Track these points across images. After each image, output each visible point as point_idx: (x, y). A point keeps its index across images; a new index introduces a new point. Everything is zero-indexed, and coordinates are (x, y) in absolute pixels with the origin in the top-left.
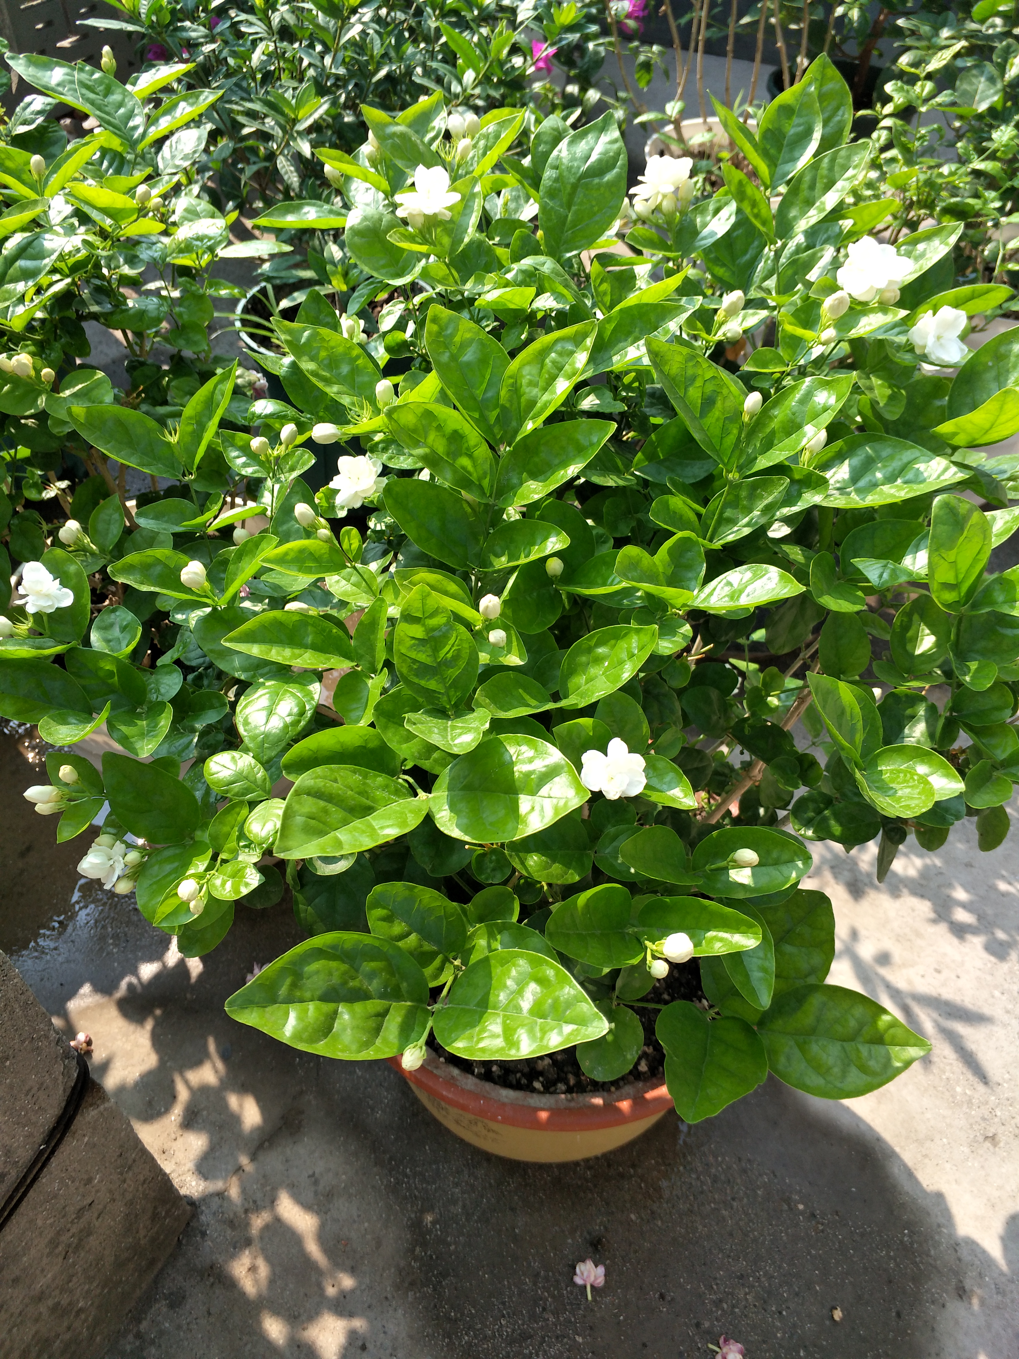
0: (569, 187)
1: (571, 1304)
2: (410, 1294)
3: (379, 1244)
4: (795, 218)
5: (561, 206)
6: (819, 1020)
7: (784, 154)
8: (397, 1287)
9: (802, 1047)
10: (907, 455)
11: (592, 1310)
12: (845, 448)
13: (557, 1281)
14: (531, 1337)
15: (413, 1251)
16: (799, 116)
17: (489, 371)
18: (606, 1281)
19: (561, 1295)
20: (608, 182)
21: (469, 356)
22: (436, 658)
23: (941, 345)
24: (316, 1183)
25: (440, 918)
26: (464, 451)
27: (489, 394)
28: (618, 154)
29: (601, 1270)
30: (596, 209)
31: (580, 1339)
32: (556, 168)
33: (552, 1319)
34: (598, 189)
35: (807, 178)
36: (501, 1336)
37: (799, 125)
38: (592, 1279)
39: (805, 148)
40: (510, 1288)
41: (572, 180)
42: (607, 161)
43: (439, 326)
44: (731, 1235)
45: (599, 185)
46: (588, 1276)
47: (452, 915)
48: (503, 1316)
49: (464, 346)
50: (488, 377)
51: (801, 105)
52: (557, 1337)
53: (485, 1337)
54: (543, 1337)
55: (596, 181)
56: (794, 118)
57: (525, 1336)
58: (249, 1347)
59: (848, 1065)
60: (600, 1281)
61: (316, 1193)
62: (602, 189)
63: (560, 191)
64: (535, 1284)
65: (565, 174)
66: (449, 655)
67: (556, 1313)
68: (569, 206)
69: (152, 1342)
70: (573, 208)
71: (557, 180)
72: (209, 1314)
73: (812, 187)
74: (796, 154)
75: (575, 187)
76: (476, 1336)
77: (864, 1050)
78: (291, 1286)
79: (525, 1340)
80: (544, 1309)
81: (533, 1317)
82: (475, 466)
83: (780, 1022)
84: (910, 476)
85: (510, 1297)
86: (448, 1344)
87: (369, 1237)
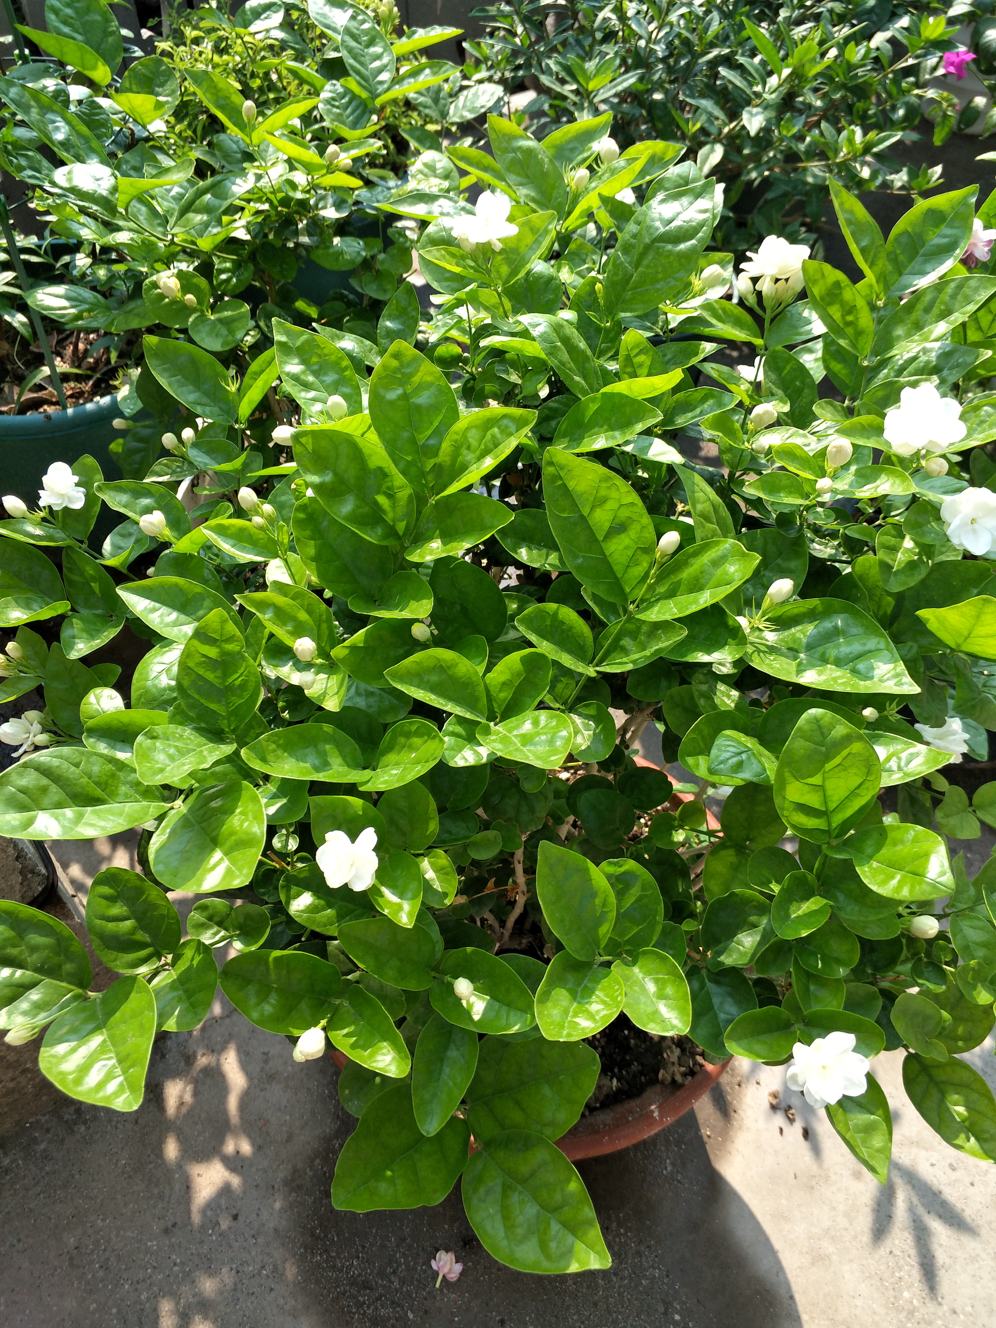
0: (642, 246)
1: (419, 1282)
2: (294, 1194)
3: (289, 1139)
4: (899, 338)
5: (630, 263)
6: (533, 1174)
7: (916, 264)
8: (286, 1183)
9: (506, 1189)
10: (872, 643)
11: (435, 1297)
12: (820, 608)
13: (418, 1254)
14: (371, 1289)
15: (312, 1161)
16: (950, 226)
17: (440, 418)
18: (459, 1280)
19: (415, 1269)
20: (680, 252)
21: (423, 399)
22: (224, 681)
23: (974, 531)
24: (266, 1062)
25: (163, 916)
26: (384, 488)
27: (432, 442)
28: (701, 225)
29: (458, 1268)
30: (660, 276)
31: (411, 1316)
32: (639, 223)
33: (397, 1285)
34: (668, 256)
35: (927, 298)
36: (348, 1273)
37: (946, 236)
38: (446, 1270)
39: (941, 263)
40: (375, 1237)
41: (647, 241)
42: (687, 230)
43: (401, 363)
44: (595, 1304)
45: (670, 253)
46: (443, 1267)
47: (173, 918)
48: (358, 1257)
49: (421, 387)
50: (436, 424)
51: (956, 214)
52: (393, 1303)
53: (334, 1266)
54: (381, 1296)
55: (669, 247)
56: (943, 227)
57: (366, 1286)
58: (151, 1166)
59: (533, 1233)
60: (453, 1276)
61: (262, 1069)
62: (672, 258)
63: (634, 247)
64: (398, 1246)
65: (644, 232)
66: (237, 682)
67: (403, 1282)
68: (637, 265)
69: (85, 1122)
70: (641, 269)
71: (635, 236)
72: (137, 1122)
73: (927, 310)
74: (928, 267)
75: (647, 248)
76: (326, 1261)
77: (555, 1227)
78: (207, 1134)
79: (365, 1288)
80: (394, 1272)
81: (382, 1274)
82: (394, 507)
83: (502, 1154)
84: (861, 666)
85: (371, 1245)
86: (301, 1255)
87: (284, 1128)
